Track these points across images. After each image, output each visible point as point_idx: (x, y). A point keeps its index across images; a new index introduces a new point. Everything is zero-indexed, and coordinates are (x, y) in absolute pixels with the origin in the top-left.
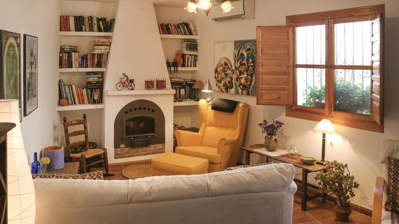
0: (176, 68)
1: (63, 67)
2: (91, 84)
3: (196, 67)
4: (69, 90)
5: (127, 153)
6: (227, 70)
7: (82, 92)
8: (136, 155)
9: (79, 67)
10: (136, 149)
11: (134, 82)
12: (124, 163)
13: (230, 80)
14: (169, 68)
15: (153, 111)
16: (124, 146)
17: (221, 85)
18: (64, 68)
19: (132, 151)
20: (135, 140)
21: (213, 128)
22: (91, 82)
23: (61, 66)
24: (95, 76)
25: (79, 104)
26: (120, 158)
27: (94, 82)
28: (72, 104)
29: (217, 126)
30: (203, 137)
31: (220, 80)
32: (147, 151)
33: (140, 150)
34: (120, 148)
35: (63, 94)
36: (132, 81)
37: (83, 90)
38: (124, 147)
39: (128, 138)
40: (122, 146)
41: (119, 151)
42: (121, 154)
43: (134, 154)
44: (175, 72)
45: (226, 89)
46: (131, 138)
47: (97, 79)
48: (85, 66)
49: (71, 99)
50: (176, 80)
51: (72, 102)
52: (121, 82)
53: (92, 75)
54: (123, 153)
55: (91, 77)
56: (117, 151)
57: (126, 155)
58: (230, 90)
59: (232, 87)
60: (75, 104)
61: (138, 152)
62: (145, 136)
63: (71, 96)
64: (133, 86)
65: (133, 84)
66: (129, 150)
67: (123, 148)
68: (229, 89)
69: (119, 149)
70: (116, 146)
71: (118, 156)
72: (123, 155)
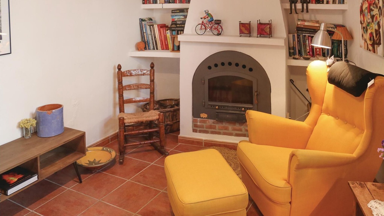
0: (305, 5)
1: (145, 3)
2: (176, 24)
3: (343, 3)
4: (151, 31)
5: (210, 127)
6: (373, 9)
7: (165, 34)
8: (225, 134)
9: (165, 2)
10: (224, 125)
11: (220, 23)
12: (205, 140)
13: (377, 27)
14: (293, 4)
15: (251, 70)
16: (206, 116)
17: (367, 36)
18: (147, 4)
19: (217, 126)
20: (220, 109)
21: (331, 118)
22: (176, 21)
23: (144, 2)
24: (181, 14)
25: (162, 49)
26: (200, 132)
27: (179, 23)
28: (154, 49)
29: (337, 117)
30: (312, 131)
31: (366, 27)
32: (241, 130)
33: (230, 127)
34: (201, 118)
35: (144, 36)
36: (218, 22)
37: (167, 32)
38: (206, 118)
39: (211, 105)
40: (204, 115)
41: (200, 123)
42: (202, 127)
43: (222, 131)
44: (303, 11)
45: (373, 45)
46: (215, 106)
47: (183, 18)
48: (171, 2)
49: (153, 43)
50: (306, 24)
51: (154, 47)
52: (203, 24)
53: (178, 12)
54: (205, 126)
55: (176, 16)
56: (196, 121)
57: (210, 130)
58: (378, 48)
59: (379, 44)
60: (157, 49)
61: (226, 129)
62: (237, 107)
63: (152, 39)
64: (220, 30)
65: (219, 27)
66: (213, 123)
67: (204, 118)
68: (376, 46)
69: (199, 119)
70: (196, 113)
71: (198, 129)
72: (205, 129)
